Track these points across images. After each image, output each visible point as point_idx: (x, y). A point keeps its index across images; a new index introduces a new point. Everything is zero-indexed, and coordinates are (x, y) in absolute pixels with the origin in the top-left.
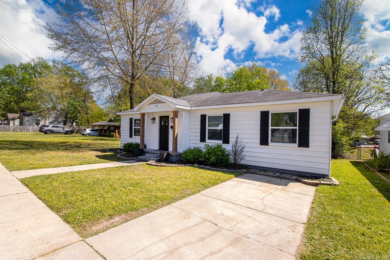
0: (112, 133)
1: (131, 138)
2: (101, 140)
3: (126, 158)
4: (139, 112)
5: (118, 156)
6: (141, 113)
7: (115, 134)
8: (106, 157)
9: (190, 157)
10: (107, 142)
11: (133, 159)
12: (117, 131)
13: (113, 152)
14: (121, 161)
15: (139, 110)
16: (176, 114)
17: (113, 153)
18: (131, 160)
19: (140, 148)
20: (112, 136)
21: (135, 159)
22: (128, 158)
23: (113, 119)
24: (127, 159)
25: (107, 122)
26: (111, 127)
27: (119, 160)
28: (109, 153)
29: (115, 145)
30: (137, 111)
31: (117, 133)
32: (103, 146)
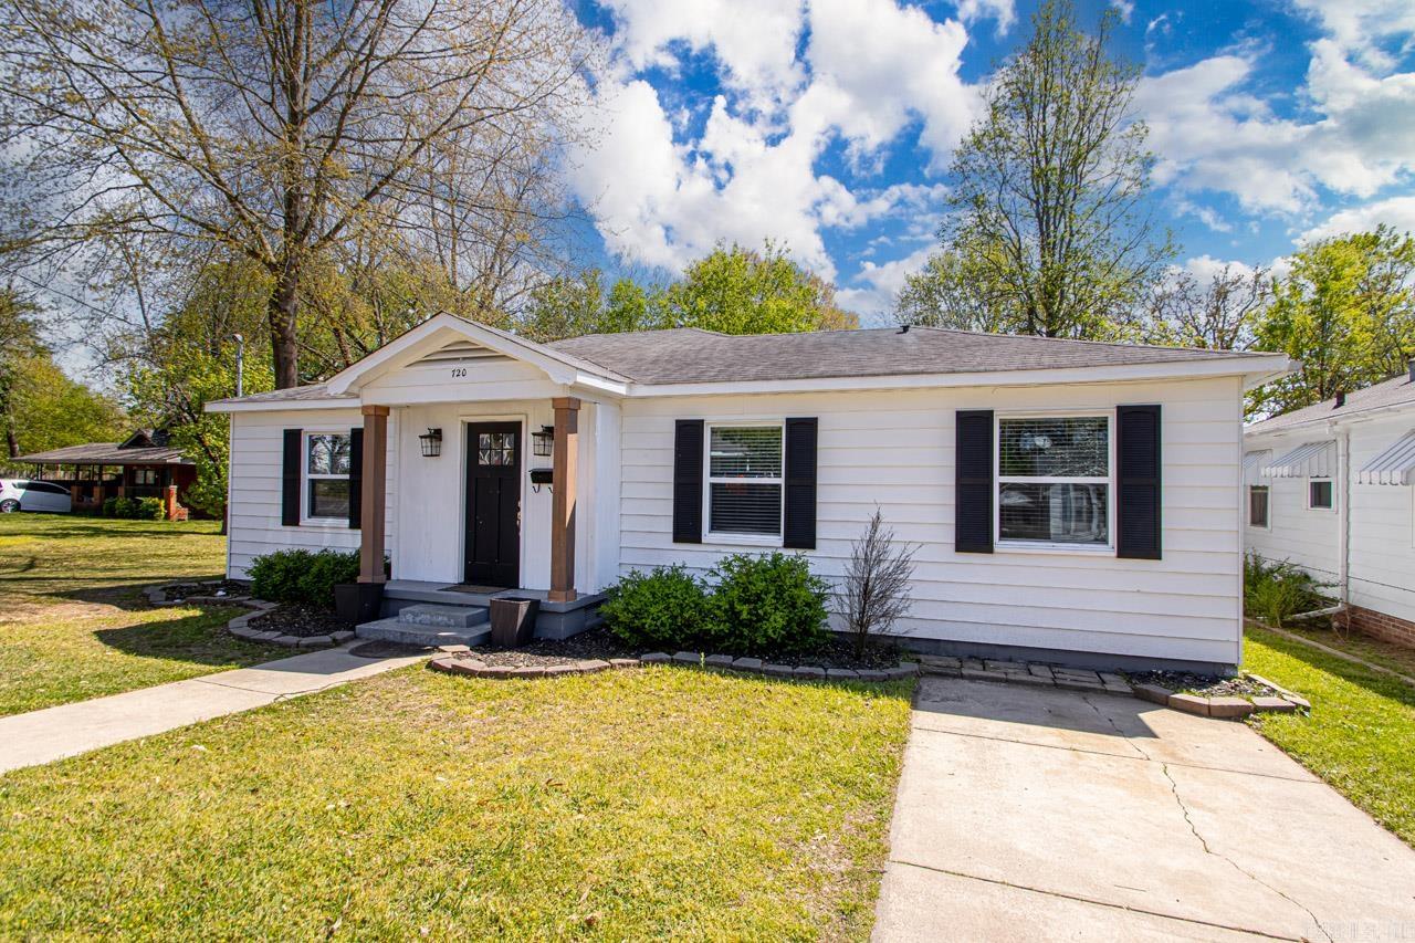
0: (148, 501)
1: (289, 528)
2: (91, 535)
3: (291, 639)
4: (357, 403)
5: (238, 625)
6: (365, 409)
7: (163, 503)
8: (166, 640)
9: (656, 618)
10: (131, 545)
11: (334, 640)
12: (174, 488)
13: (194, 604)
14: (268, 659)
15: (355, 390)
16: (567, 413)
17: (198, 613)
18: (326, 646)
19: (360, 579)
20: (150, 515)
21: (346, 640)
22: (305, 641)
23: (150, 434)
24: (298, 645)
25: (120, 448)
26: (140, 474)
27: (251, 654)
28: (177, 614)
29: (181, 561)
30: (349, 394)
31: (173, 500)
32: (112, 569)
